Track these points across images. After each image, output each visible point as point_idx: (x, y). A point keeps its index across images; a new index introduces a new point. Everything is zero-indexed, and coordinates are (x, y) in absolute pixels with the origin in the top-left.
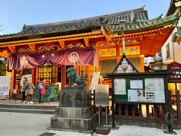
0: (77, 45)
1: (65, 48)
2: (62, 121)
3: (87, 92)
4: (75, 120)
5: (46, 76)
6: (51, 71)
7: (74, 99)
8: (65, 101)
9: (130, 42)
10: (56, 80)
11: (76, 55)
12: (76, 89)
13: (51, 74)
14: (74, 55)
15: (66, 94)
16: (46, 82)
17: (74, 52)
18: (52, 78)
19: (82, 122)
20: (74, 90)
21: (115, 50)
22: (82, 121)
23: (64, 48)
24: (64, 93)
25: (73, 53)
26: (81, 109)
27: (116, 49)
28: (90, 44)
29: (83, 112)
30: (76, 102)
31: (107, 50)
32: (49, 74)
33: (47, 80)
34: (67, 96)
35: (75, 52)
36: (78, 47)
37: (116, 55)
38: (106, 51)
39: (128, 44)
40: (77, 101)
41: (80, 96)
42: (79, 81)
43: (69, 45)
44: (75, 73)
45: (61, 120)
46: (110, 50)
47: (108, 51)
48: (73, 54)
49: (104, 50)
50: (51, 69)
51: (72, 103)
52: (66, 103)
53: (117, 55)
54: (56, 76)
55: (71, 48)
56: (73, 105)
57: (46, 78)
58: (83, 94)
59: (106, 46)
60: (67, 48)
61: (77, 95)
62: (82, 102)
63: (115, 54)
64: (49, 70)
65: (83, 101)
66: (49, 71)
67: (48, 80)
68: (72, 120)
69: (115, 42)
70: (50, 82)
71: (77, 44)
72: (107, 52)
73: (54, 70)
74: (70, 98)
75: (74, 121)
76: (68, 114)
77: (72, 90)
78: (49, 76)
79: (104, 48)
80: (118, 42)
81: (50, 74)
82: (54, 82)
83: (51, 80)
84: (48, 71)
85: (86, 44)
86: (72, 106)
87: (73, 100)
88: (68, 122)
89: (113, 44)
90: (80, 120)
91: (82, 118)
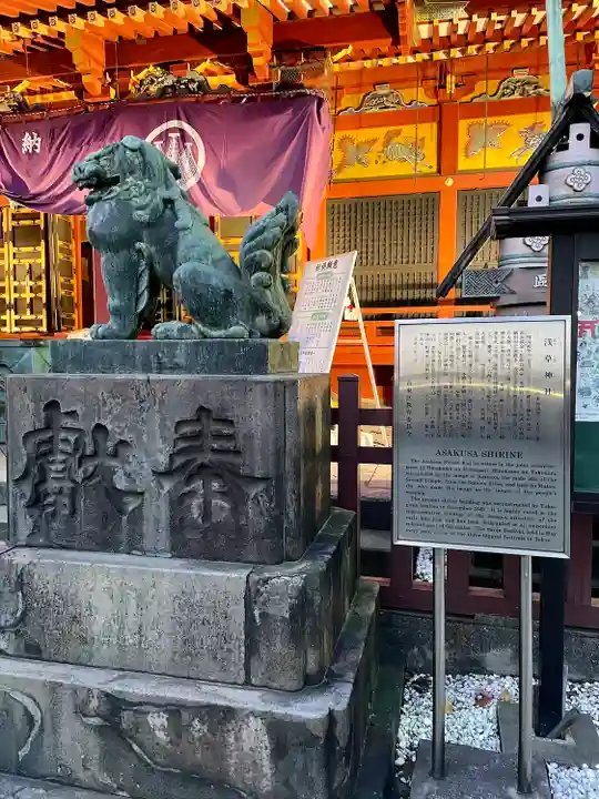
0: (189, 75)
1: (113, 93)
2: (28, 702)
3: (301, 402)
4: (174, 710)
5: (14, 296)
6: (42, 260)
7: (162, 469)
8: (60, 492)
9: (529, 83)
10: (75, 316)
11: (188, 144)
12: (175, 368)
13: (43, 283)
14: (174, 143)
15: (72, 414)
16: (17, 329)
17: (174, 123)
18: (48, 306)
19: (253, 738)
20: (161, 368)
21: (428, 131)
22: (255, 724)
23: (106, 92)
24: (52, 405)
25: (164, 127)
26: (231, 579)
27: (435, 125)
28: (278, 58)
29: (264, 615)
30: (178, 502)
31: (381, 132)
32: (32, 283)
33: (24, 318)
34: (88, 439)
35: (179, 119)
36: (199, 87)
37: (435, 169)
38: (375, 141)
39: (516, 96)
40: (192, 493)
41: (219, 436)
42: (214, 282)
43: (138, 71)
44: (169, 202)
45: (19, 697)
46: (398, 133)
47: (387, 142)
48: (164, 137)
49: (362, 135)
50: (41, 249)
51: (140, 507)
52: (73, 512)
53: (439, 171)
54: (74, 294)
55: (153, 89)
56: (148, 528)
57: (16, 307)
58: (255, 417)
59: (376, 110)
60: (124, 93)
61: (186, 430)
62: (251, 509)
63: (428, 164)
64: (29, 255)
65: (254, 491)
66: (31, 261)
67: (28, 316)
68: (140, 706)
69: (431, 83)
70: (40, 329)
71: (194, 65)
72: (378, 146)
73: (60, 256)
74: (115, 455)
75: (157, 721)
76: (98, 624)
77: (141, 377)
78: (33, 295)
79: (360, 122)
80: (451, 80)
81: (40, 278)
82: (59, 330)
83: (43, 317)
84: (26, 262)
85: (256, 61)
86: (134, 546)
87: (146, 481)
88: (96, 721)
89: (421, 97)
90: (228, 713)
91: (247, 684)
